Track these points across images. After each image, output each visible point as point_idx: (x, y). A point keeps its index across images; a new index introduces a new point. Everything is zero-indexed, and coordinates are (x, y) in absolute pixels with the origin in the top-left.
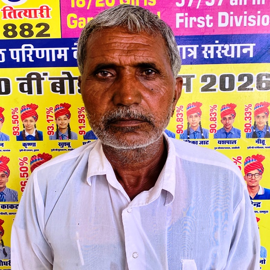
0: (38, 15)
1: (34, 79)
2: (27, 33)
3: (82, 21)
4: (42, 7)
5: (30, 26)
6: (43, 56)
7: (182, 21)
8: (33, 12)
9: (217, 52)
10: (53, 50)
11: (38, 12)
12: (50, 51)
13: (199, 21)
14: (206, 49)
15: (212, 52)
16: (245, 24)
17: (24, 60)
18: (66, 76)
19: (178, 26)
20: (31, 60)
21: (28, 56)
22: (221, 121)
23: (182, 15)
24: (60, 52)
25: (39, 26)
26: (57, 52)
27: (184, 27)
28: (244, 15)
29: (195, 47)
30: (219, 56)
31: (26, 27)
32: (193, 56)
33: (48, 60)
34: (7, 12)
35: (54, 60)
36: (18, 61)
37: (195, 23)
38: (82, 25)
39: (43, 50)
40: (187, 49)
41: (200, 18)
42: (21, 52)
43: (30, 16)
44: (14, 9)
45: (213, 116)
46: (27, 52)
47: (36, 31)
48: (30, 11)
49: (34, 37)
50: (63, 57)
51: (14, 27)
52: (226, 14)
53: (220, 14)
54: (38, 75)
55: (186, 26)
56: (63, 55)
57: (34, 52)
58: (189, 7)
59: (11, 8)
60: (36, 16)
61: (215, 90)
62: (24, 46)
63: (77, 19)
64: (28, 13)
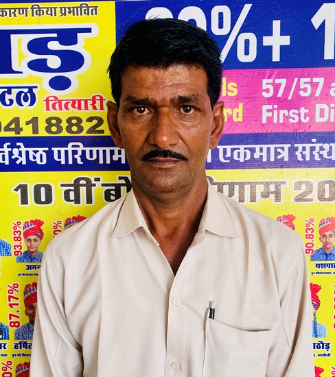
0: (90, 107)
1: (83, 185)
2: (75, 129)
4: (94, 97)
5: (80, 120)
6: (95, 157)
7: (270, 114)
8: (83, 103)
9: (314, 153)
10: (108, 149)
11: (90, 103)
12: (104, 152)
13: (291, 115)
14: (300, 150)
15: (307, 153)
17: (70, 162)
18: (123, 181)
19: (264, 121)
20: (79, 162)
21: (76, 156)
22: (320, 239)
23: (270, 107)
24: (116, 152)
25: (90, 119)
26: (112, 153)
27: (272, 122)
29: (287, 146)
30: (317, 158)
31: (74, 121)
32: (283, 157)
33: (101, 162)
34: (51, 103)
35: (108, 162)
36: (63, 162)
37: (287, 118)
39: (95, 149)
40: (276, 149)
41: (292, 111)
42: (66, 152)
43: (79, 108)
44: (59, 99)
45: (309, 233)
46: (75, 153)
47: (86, 126)
48: (79, 101)
49: (84, 134)
50: (120, 159)
51: (59, 121)
52: (325, 107)
53: (318, 107)
54: (88, 180)
55: (275, 121)
56: (120, 156)
57: (84, 152)
58: (279, 98)
59: (56, 98)
60: (86, 108)
61: (311, 200)
62: (70, 144)
64: (76, 104)
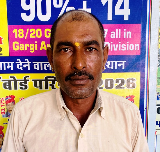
3: (22, 46)
10: (4, 63)
16: (120, 50)
18: (12, 79)
24: (9, 64)
26: (7, 65)
28: (119, 44)
33: (1, 69)
35: (5, 69)
38: (22, 48)
50: (10, 68)
52: (108, 43)
56: (10, 66)
61: (102, 88)
63: (19, 45)
